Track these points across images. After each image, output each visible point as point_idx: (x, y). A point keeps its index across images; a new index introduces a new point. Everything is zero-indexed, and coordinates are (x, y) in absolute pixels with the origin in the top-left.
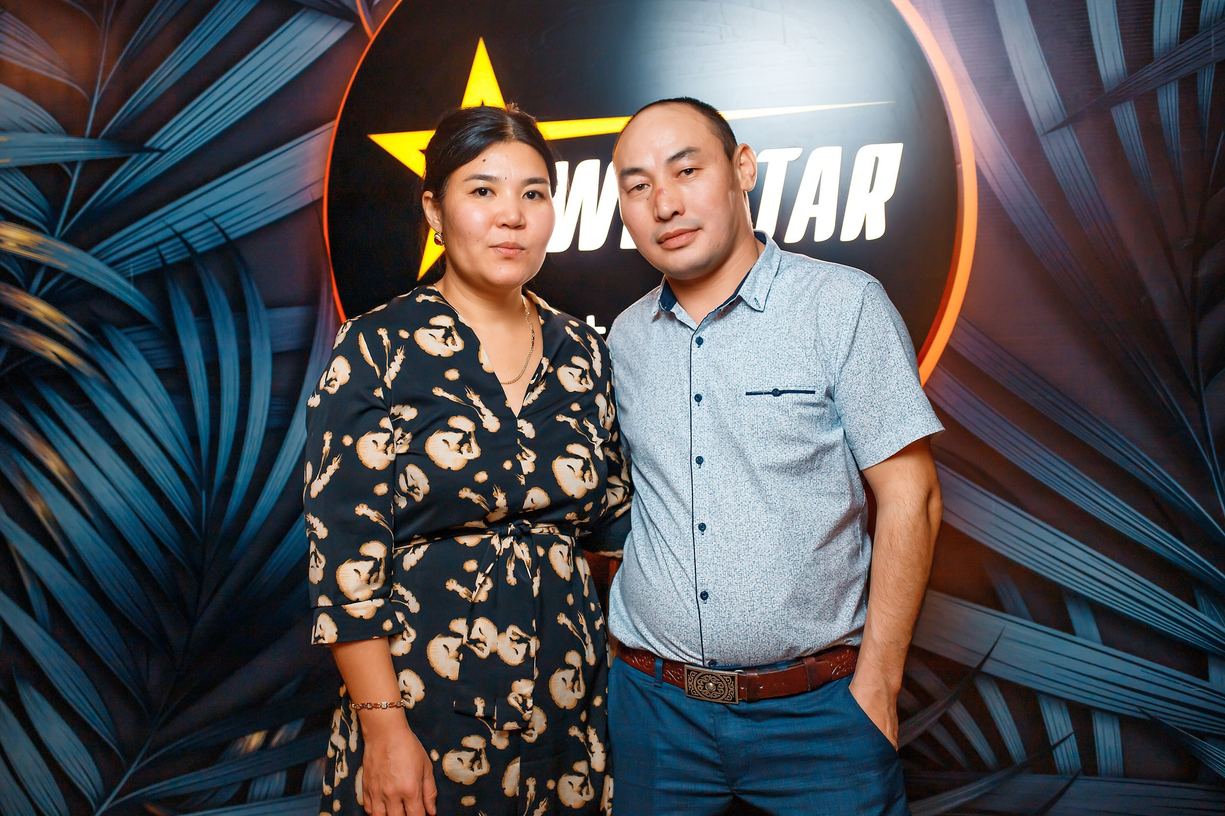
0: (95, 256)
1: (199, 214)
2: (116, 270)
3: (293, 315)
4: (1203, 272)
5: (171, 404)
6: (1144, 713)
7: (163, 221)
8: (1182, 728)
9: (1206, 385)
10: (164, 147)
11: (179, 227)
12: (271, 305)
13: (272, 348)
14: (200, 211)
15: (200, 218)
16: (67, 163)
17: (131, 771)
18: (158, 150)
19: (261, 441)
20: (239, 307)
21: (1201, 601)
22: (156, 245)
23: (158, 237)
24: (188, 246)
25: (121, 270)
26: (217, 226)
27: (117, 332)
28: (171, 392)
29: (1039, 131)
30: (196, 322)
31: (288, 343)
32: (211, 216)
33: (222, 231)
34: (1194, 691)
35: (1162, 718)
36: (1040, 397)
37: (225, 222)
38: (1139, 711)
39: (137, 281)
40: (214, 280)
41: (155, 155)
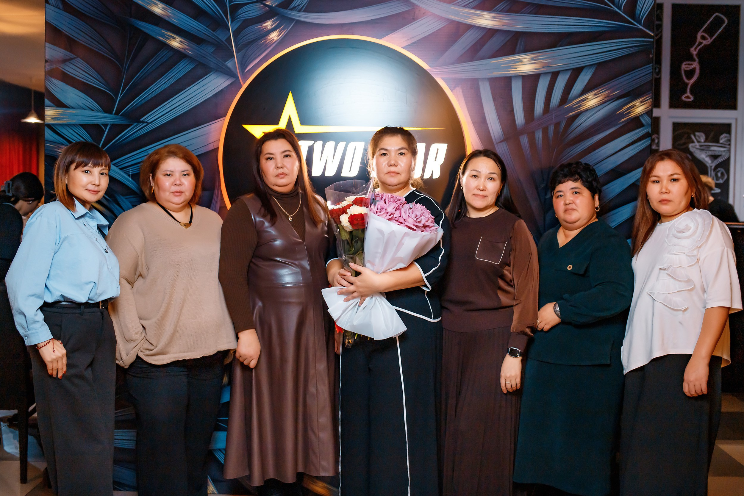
2: (123, 171)
7: (147, 152)
10: (149, 121)
16: (103, 124)
18: (146, 122)
25: (125, 171)
27: (122, 197)
29: (495, 143)
39: (132, 176)
41: (145, 124)
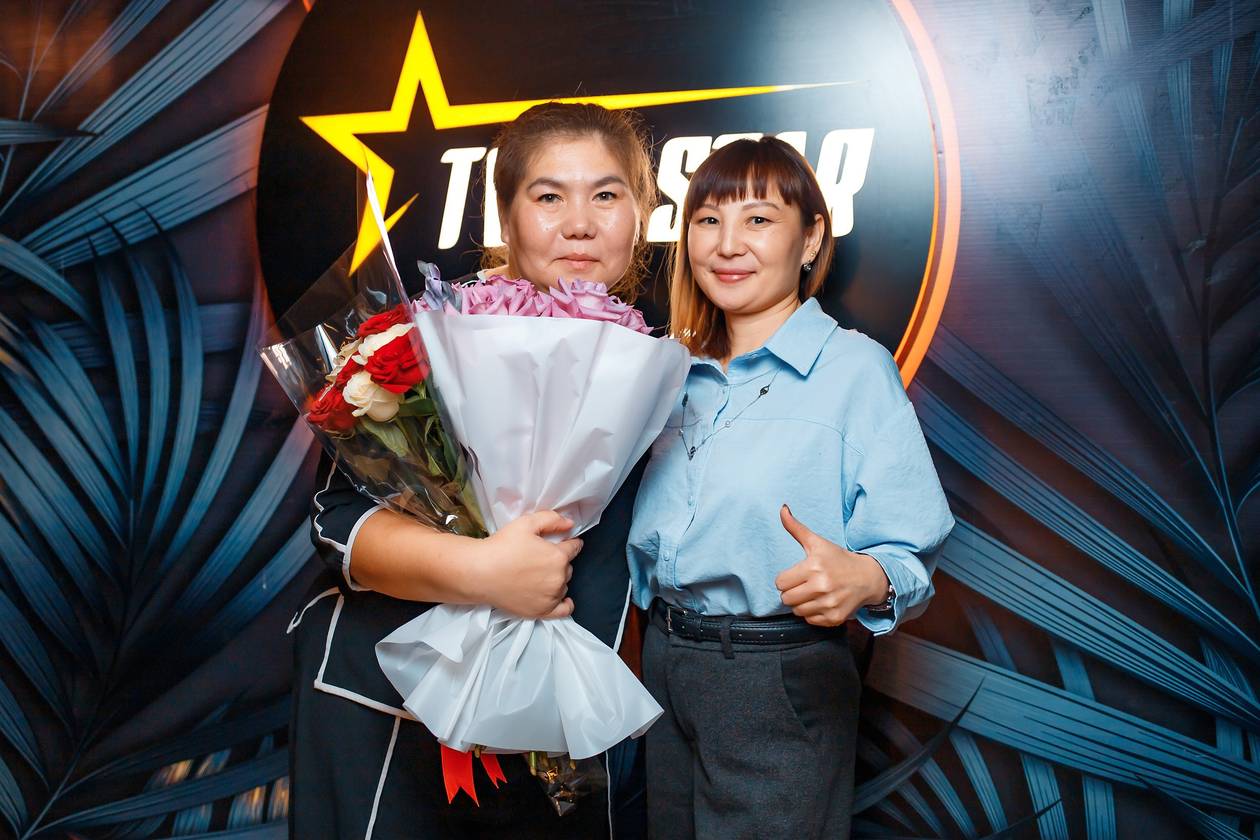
0: (27, 246)
1: (132, 203)
2: (46, 261)
3: (225, 312)
4: (1216, 278)
5: (101, 407)
6: (1141, 780)
7: (95, 209)
8: (1186, 800)
9: (1219, 407)
10: (98, 131)
11: (111, 217)
12: (203, 301)
13: (204, 347)
14: (131, 200)
15: (132, 207)
17: (55, 798)
18: (90, 134)
19: (191, 447)
20: (171, 304)
21: (1209, 654)
22: (87, 235)
23: (89, 227)
24: (120, 236)
25: (51, 261)
26: (149, 215)
27: (47, 328)
28: (101, 394)
30: (127, 318)
31: (219, 343)
32: (144, 204)
33: (154, 221)
34: (1198, 757)
35: (1162, 787)
36: (1029, 419)
37: (157, 211)
38: (1137, 778)
39: (68, 273)
40: (145, 273)
41: (88, 139)
